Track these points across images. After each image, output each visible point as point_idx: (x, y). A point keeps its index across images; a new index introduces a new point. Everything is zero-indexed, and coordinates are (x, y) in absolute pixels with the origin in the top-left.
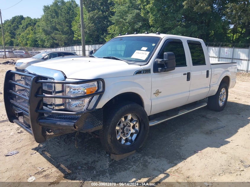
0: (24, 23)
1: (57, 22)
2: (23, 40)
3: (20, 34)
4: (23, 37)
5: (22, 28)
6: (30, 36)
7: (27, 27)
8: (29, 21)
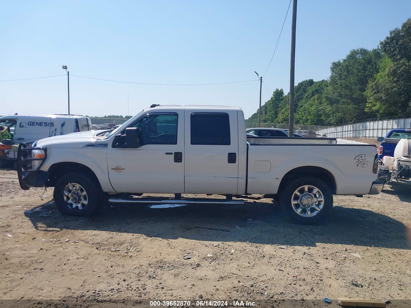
0: (310, 90)
1: (343, 85)
2: (305, 114)
3: (302, 106)
4: (306, 110)
5: (307, 97)
6: (313, 108)
7: (313, 96)
8: (317, 86)
